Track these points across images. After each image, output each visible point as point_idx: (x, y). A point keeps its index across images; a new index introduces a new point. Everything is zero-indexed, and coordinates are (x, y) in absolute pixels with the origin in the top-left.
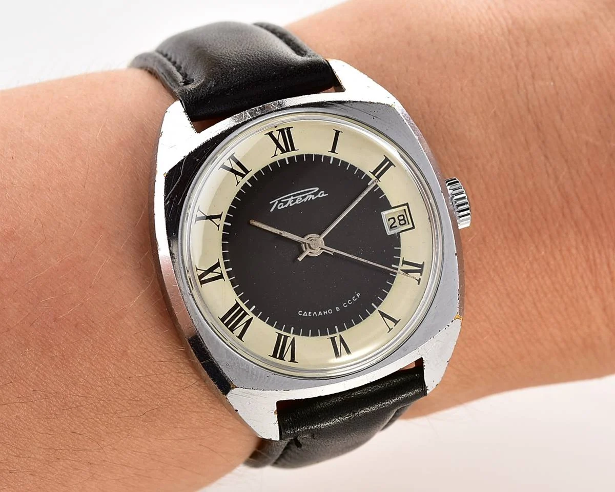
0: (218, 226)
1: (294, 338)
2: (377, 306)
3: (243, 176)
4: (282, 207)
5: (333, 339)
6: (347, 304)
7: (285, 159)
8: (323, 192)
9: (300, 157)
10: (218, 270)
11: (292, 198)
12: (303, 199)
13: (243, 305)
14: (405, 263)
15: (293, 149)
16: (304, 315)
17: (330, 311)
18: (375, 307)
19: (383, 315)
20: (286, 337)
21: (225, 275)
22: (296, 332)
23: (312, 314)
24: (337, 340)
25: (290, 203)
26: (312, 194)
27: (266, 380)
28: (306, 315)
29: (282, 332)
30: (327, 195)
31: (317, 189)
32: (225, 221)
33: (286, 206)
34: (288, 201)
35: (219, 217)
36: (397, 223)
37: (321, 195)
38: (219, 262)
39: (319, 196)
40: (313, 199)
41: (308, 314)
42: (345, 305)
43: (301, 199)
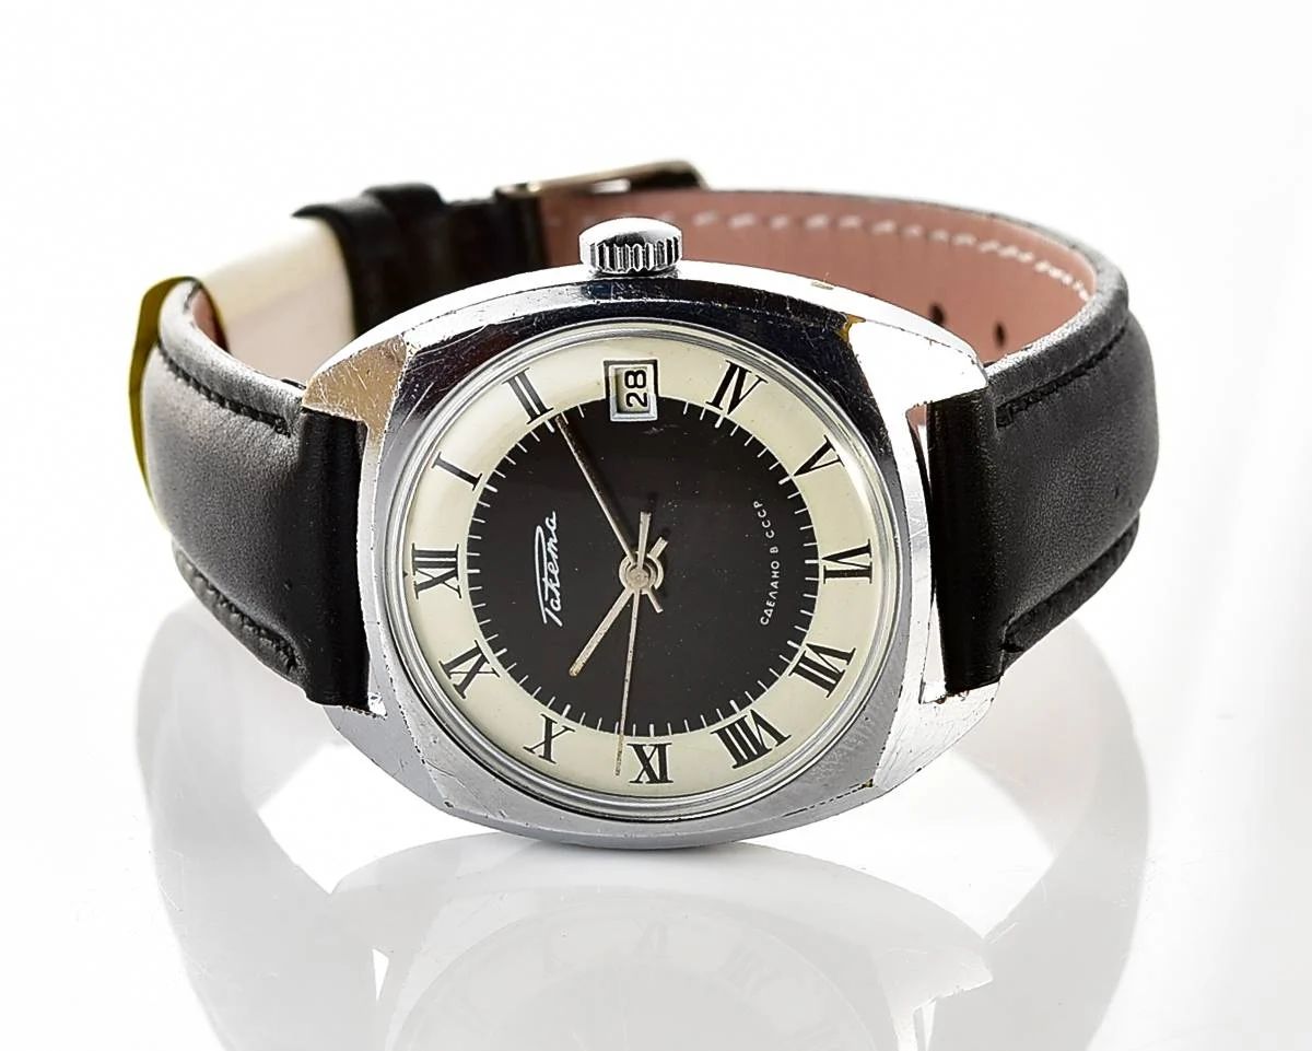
0: (567, 729)
1: (808, 645)
2: (787, 475)
3: (483, 660)
4: (558, 602)
5: (829, 574)
6: (768, 530)
7: (469, 575)
8: (547, 519)
9: (472, 545)
10: (648, 751)
11: (545, 579)
12: (552, 560)
13: (724, 723)
14: (716, 403)
15: (454, 554)
16: (769, 615)
17: (775, 565)
18: (786, 479)
19: (806, 468)
20: (804, 659)
21: (661, 740)
22: (799, 638)
23: (771, 599)
24: (833, 566)
25: (554, 586)
26: (547, 541)
27: (873, 724)
28: (771, 611)
29: (792, 665)
30: (554, 514)
31: (539, 529)
32: (561, 713)
33: (558, 594)
34: (549, 589)
35: (549, 722)
36: (640, 392)
37: (551, 524)
38: (635, 746)
39: (553, 529)
40: (556, 541)
41: (770, 608)
42: (770, 534)
43: (551, 563)
